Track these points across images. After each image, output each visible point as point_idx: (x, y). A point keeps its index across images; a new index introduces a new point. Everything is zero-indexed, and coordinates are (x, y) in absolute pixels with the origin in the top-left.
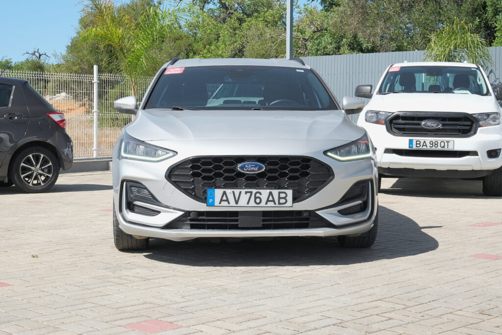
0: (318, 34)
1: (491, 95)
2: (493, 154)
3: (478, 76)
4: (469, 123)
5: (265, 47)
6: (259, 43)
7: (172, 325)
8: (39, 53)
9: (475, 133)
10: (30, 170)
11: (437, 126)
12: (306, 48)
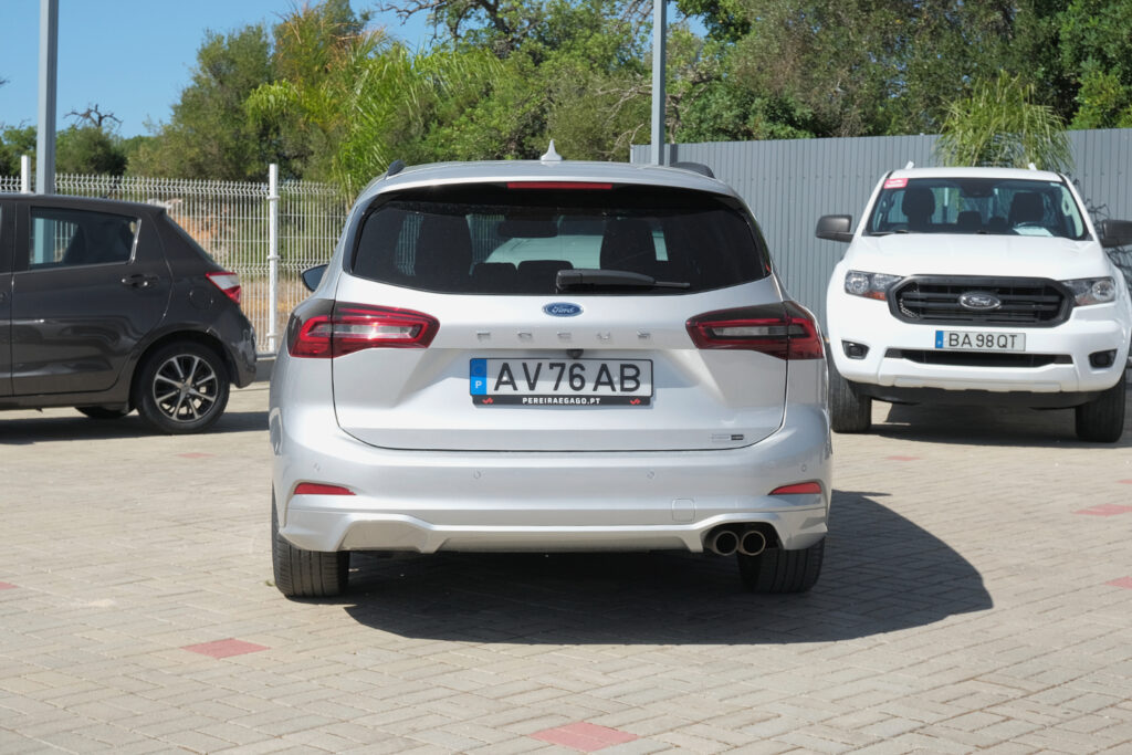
0: (703, 86)
1: (1091, 239)
2: (1101, 359)
3: (1064, 199)
4: (1054, 299)
5: (593, 114)
6: (581, 106)
7: (615, 735)
8: (99, 114)
9: (1066, 318)
10: (172, 388)
11: (992, 303)
12: (678, 118)
